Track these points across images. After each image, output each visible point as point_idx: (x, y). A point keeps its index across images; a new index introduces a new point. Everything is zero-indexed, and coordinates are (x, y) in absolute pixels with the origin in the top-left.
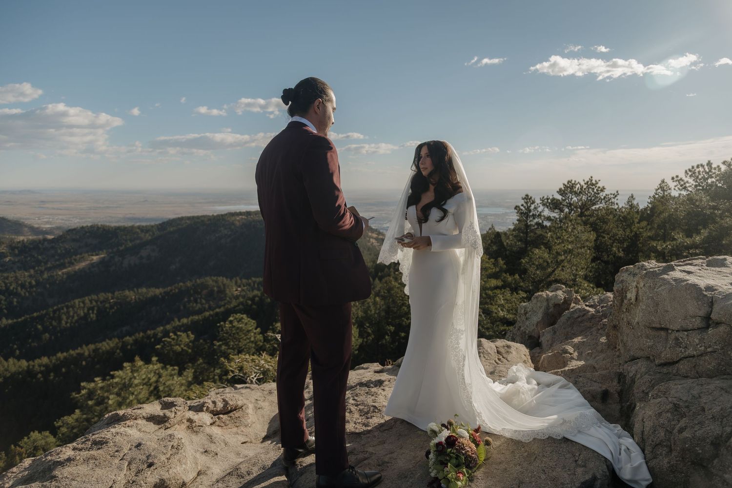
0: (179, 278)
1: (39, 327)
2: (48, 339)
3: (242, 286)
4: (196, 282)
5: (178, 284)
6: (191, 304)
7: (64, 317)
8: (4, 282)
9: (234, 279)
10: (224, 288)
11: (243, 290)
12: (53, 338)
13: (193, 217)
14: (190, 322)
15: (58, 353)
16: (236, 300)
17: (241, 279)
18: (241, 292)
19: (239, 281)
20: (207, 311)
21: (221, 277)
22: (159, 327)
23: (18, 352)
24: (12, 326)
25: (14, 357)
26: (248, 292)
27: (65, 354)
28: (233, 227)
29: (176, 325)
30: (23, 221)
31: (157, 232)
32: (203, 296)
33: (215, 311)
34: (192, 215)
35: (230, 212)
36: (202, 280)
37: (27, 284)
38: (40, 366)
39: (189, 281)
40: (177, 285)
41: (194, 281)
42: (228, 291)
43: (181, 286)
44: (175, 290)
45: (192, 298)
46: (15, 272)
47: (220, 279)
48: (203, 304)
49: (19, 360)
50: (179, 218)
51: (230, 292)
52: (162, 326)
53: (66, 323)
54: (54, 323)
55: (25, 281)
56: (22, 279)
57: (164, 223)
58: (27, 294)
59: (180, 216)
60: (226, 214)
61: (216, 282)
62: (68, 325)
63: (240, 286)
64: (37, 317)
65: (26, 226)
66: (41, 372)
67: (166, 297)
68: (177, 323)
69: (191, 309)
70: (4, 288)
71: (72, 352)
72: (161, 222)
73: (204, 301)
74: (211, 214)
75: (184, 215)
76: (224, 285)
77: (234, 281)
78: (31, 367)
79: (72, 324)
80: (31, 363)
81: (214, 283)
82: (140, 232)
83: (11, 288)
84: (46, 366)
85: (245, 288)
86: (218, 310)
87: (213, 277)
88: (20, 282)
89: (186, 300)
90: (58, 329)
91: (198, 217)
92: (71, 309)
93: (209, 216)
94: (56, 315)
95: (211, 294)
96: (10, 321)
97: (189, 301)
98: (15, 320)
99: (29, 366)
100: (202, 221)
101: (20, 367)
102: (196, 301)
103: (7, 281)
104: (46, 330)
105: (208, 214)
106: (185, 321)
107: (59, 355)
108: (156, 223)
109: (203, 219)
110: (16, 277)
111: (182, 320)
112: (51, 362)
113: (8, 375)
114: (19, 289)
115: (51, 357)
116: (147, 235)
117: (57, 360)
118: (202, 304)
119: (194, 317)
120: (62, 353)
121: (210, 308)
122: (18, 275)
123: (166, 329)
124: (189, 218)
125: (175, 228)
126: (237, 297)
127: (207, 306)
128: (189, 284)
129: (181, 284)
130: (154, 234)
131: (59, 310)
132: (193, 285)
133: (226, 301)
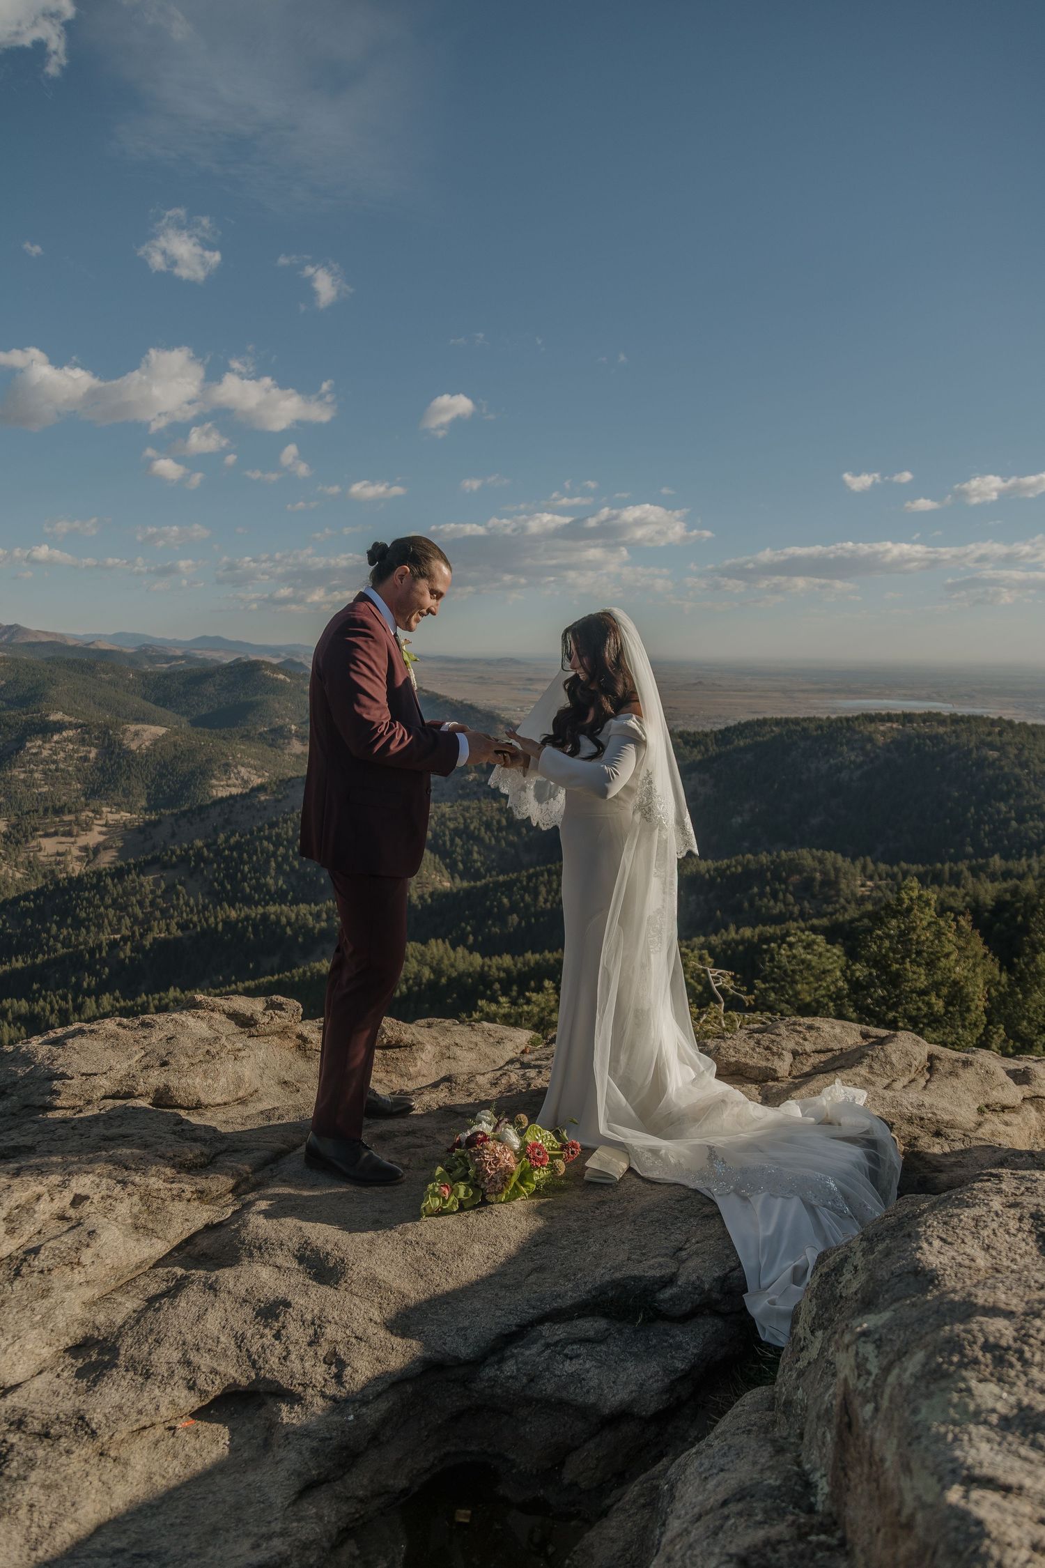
0: (746, 844)
1: (505, 900)
2: (515, 923)
3: (876, 877)
4: (778, 856)
5: (743, 856)
6: (765, 900)
7: (543, 890)
8: (463, 816)
9: (862, 858)
10: (837, 877)
11: (878, 887)
12: (523, 924)
13: (787, 721)
14: (756, 937)
15: (527, 952)
16: (860, 905)
17: (874, 863)
18: (871, 891)
19: (871, 867)
20: (795, 920)
21: (832, 853)
22: (698, 936)
23: (471, 938)
24: (469, 893)
25: (466, 946)
26: (889, 893)
27: (537, 956)
28: (869, 747)
29: (730, 937)
30: (499, 712)
31: (714, 746)
32: (791, 888)
33: (810, 922)
34: (784, 716)
35: (865, 712)
36: (792, 854)
37: (495, 822)
38: (498, 969)
39: (765, 853)
40: (740, 857)
41: (775, 853)
42: (843, 886)
43: (749, 861)
44: (736, 867)
45: (768, 888)
46: (479, 800)
47: (830, 856)
48: (789, 905)
49: (471, 953)
50: (758, 720)
51: (848, 886)
52: (705, 935)
53: (546, 901)
54: (527, 898)
55: (492, 818)
56: (487, 814)
57: (728, 729)
58: (493, 842)
59: (761, 717)
60: (857, 718)
61: (821, 861)
62: (548, 905)
63: (871, 878)
64: (504, 883)
65: (502, 722)
66: (500, 980)
67: (719, 880)
68: (732, 934)
69: (764, 909)
70: (462, 826)
71: (547, 955)
72: (722, 727)
73: (790, 898)
74: (824, 717)
75: (768, 716)
76: (837, 870)
77: (859, 864)
78: (486, 968)
79: (554, 905)
80: (487, 960)
81: (816, 864)
82: (682, 745)
83: (472, 827)
84: (507, 971)
85: (883, 883)
86: (815, 922)
87: (814, 850)
88: (485, 818)
89: (756, 890)
90: (533, 909)
91: (796, 721)
92: (555, 877)
93: (820, 719)
94: (531, 884)
95: (806, 888)
96: (465, 884)
97: (762, 895)
98: (472, 883)
99: (483, 967)
100: (804, 729)
101: (471, 964)
102: (774, 895)
103: (467, 815)
104: (514, 909)
105: (818, 715)
106: (747, 932)
107: (529, 955)
108: (715, 729)
109: (805, 725)
110: (480, 808)
111: (741, 930)
112: (515, 965)
113: (454, 974)
114: (483, 829)
115: (516, 957)
116: (695, 751)
117: (524, 964)
118: (786, 904)
119: (767, 928)
120: (533, 953)
121: (803, 916)
122: (483, 806)
123: (710, 943)
124: (778, 722)
125: (748, 741)
126: (861, 901)
127: (796, 909)
128: (764, 858)
129: (750, 856)
130: (707, 750)
131: (537, 875)
132: (773, 862)
133: (838, 906)
